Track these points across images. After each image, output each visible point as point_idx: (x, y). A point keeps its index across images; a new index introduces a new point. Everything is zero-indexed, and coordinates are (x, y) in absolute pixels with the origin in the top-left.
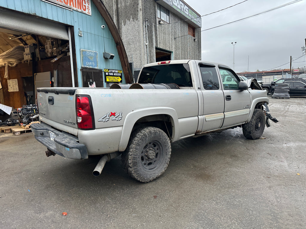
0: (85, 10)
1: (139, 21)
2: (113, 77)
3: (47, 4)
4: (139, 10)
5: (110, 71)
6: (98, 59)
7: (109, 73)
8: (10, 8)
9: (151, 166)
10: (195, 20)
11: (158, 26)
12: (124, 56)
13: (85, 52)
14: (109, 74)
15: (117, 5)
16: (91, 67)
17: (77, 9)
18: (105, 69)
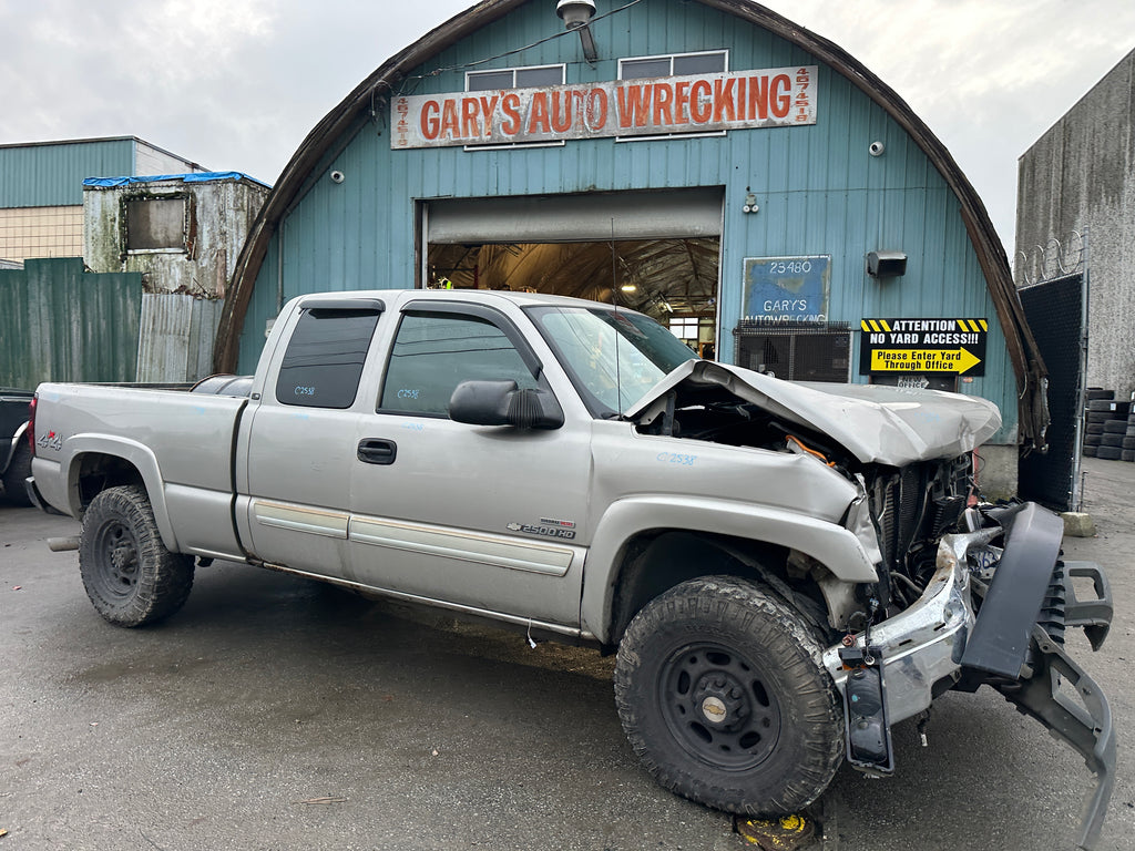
0: (785, 112)
2: (921, 352)
5: (896, 328)
6: (832, 285)
7: (893, 337)
8: (532, 191)
13: (767, 264)
16: (785, 318)
17: (747, 121)
18: (867, 321)
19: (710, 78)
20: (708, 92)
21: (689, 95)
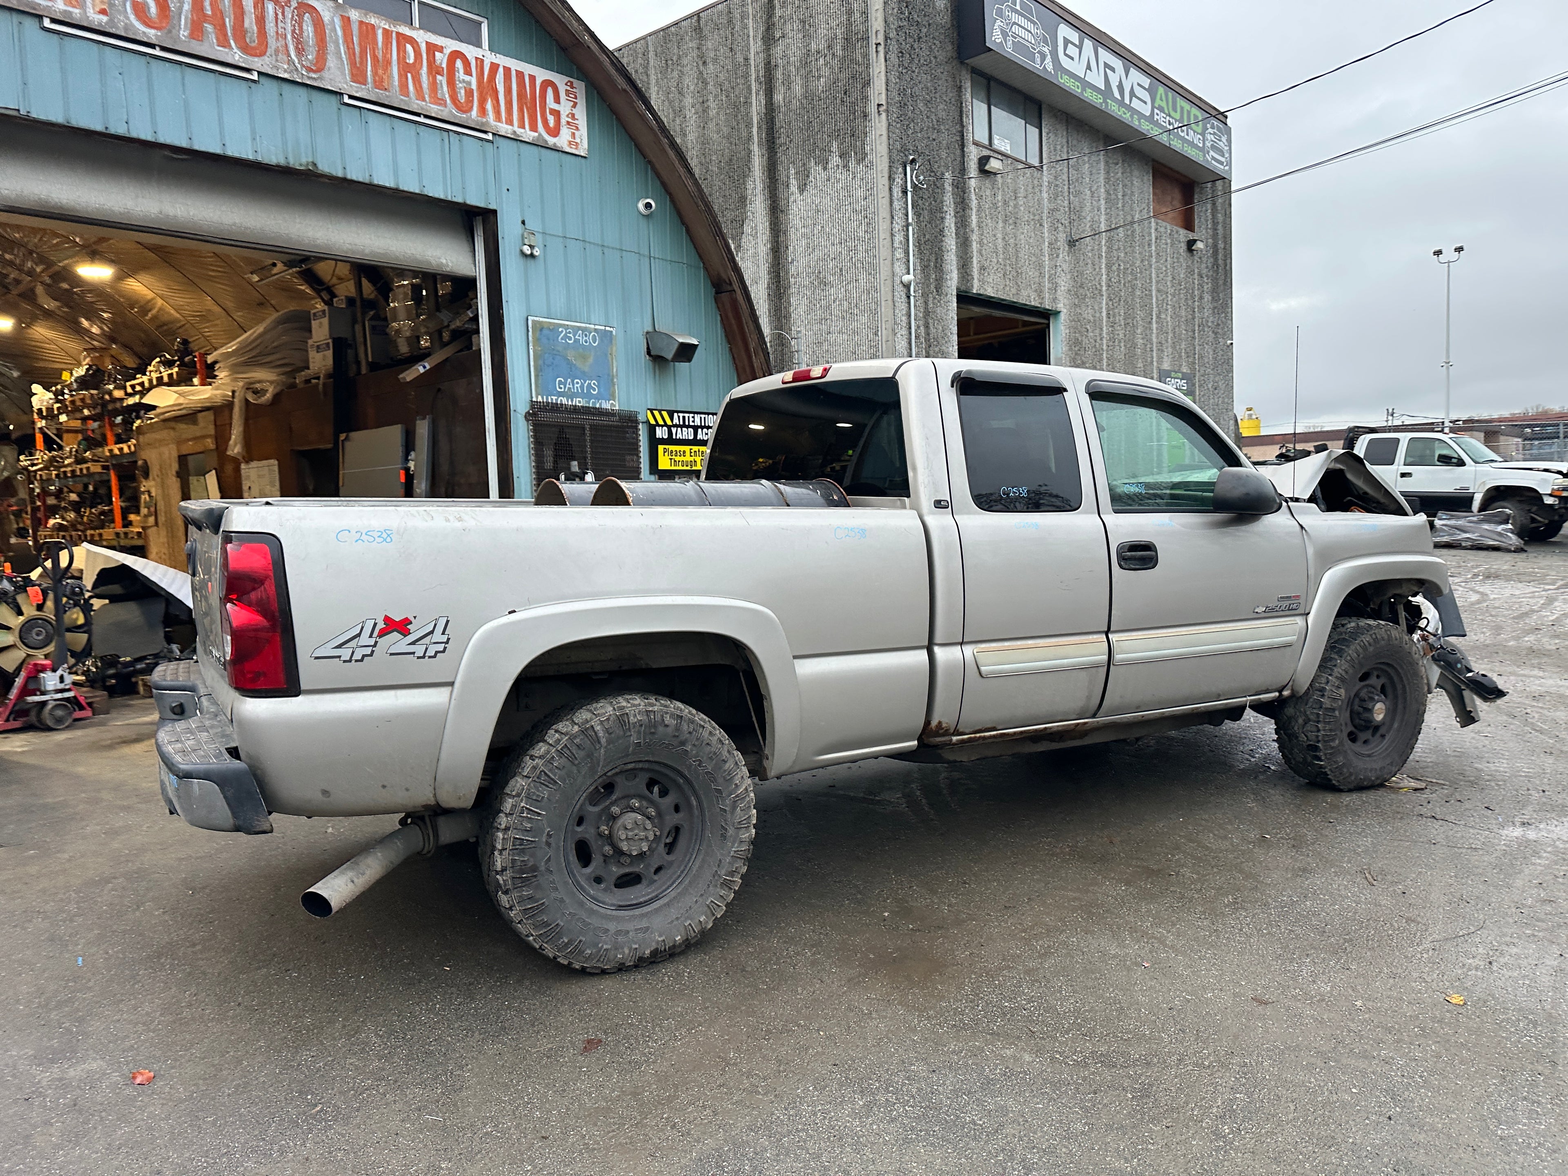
0: (555, 132)
1: (870, 166)
2: (695, 448)
3: (372, 118)
4: (872, 109)
5: (676, 421)
6: (619, 366)
7: (674, 430)
8: (201, 145)
9: (634, 894)
10: (1192, 144)
11: (973, 183)
12: (752, 346)
13: (554, 329)
14: (670, 433)
15: (769, 92)
16: (579, 402)
17: (516, 128)
18: (651, 410)
19: (470, 52)
20: (468, 72)
21: (444, 65)
